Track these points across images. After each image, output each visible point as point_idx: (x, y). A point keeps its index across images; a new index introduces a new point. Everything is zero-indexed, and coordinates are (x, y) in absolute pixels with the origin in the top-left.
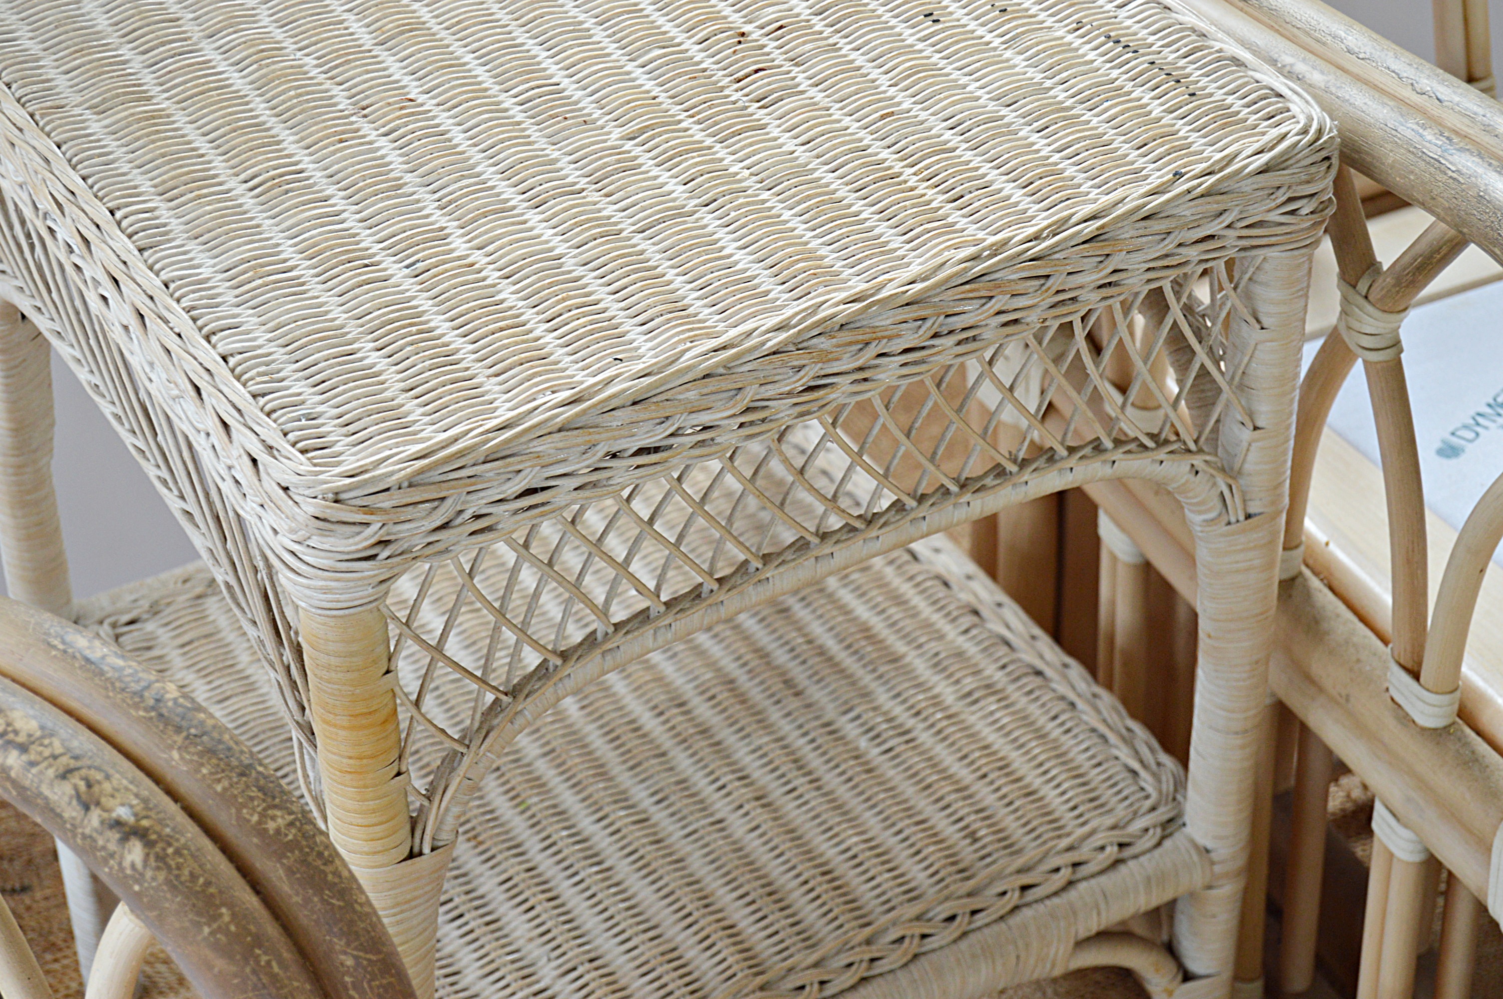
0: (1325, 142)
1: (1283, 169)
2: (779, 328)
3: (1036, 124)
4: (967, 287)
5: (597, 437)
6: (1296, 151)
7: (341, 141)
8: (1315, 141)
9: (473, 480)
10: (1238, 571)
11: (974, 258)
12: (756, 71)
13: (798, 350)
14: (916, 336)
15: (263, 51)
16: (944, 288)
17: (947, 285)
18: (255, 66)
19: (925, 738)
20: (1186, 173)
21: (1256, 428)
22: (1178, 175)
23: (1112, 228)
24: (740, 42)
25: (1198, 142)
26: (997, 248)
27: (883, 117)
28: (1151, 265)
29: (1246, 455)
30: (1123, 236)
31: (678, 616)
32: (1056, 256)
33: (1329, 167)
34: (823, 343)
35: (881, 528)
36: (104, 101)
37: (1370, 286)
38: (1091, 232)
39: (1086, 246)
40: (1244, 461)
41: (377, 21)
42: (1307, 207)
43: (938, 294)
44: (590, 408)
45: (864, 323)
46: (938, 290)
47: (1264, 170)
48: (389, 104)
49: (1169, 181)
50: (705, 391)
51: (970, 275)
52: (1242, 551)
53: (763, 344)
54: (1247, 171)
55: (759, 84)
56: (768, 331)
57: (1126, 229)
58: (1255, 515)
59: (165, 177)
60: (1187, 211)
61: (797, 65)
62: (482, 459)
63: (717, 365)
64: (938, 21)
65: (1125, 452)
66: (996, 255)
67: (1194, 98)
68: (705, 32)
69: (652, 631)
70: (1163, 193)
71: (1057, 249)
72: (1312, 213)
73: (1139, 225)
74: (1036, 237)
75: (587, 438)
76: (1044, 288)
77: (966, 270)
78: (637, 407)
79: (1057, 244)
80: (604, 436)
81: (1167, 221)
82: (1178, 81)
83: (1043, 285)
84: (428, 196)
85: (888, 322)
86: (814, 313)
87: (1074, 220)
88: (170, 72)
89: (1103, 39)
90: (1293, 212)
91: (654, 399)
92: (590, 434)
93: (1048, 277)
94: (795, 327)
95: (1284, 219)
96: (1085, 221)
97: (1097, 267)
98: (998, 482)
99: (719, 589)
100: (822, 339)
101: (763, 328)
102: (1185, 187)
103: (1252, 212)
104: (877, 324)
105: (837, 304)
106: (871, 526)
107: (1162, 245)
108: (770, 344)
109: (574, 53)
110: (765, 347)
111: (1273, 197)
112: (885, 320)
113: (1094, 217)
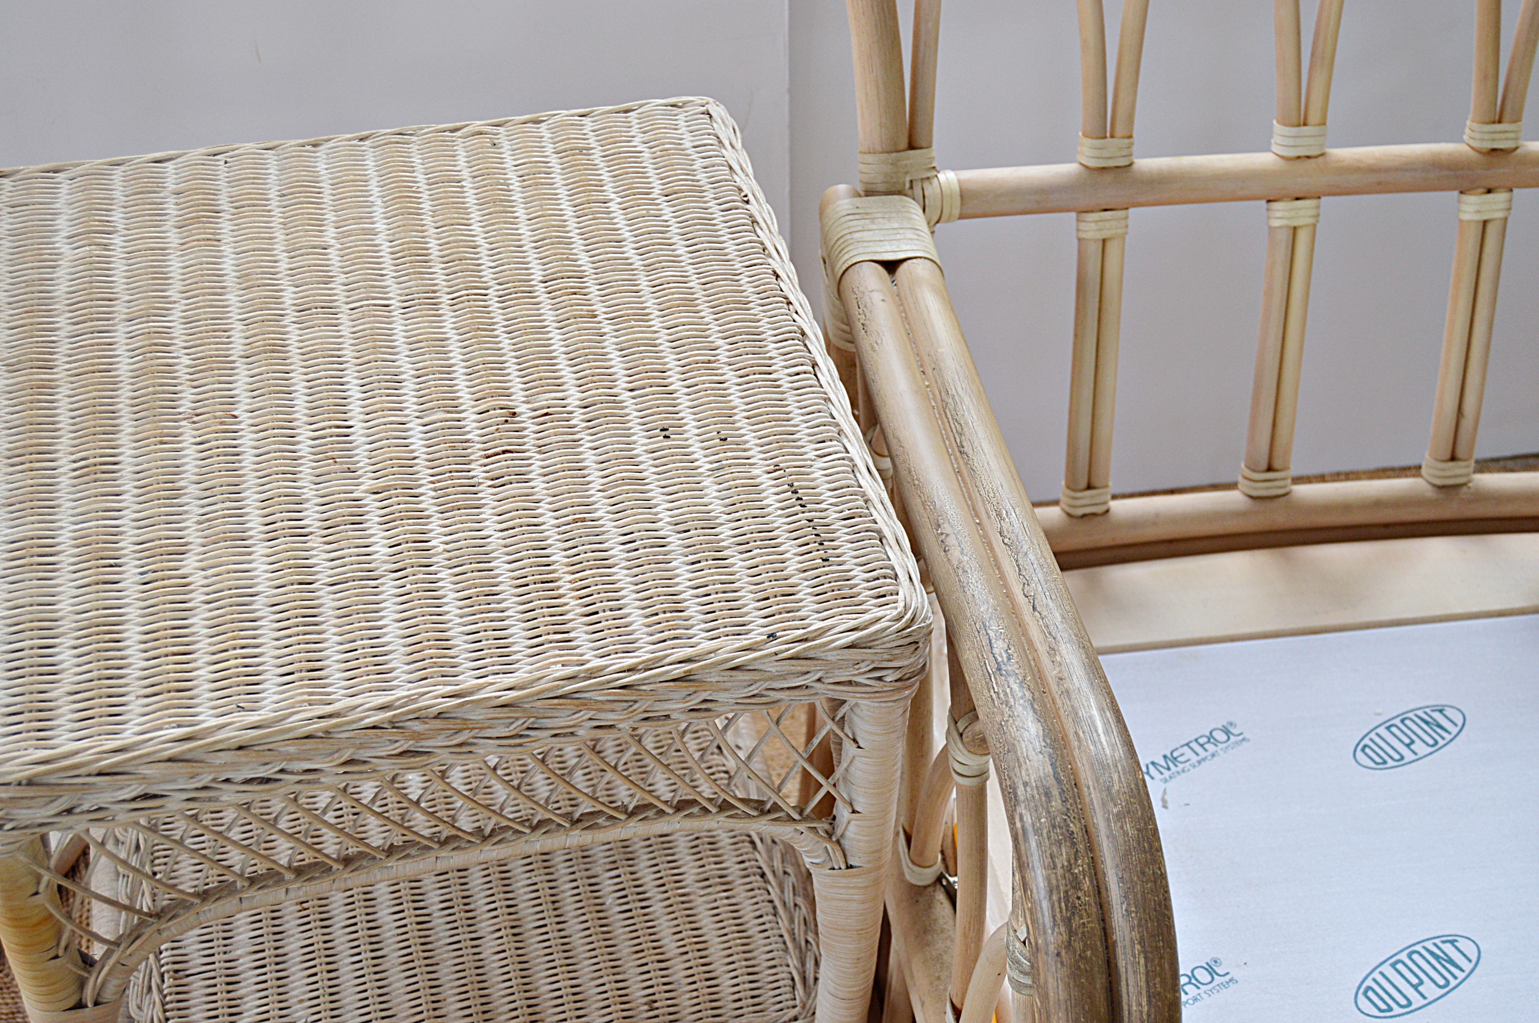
0: (913, 631)
1: (870, 648)
2: (382, 708)
3: (691, 557)
4: (556, 701)
5: (200, 770)
6: (884, 634)
7: (162, 443)
8: (903, 629)
9: (85, 787)
10: (840, 900)
11: (571, 678)
12: (504, 452)
13: (393, 728)
14: (507, 730)
15: (155, 344)
16: (536, 698)
17: (540, 697)
18: (140, 357)
19: (657, 908)
20: (780, 637)
21: (854, 812)
22: (772, 636)
23: (701, 672)
24: (506, 421)
25: (809, 605)
26: (592, 674)
27: (575, 521)
28: (738, 701)
29: (847, 826)
30: (709, 680)
31: (305, 884)
32: (644, 688)
33: (916, 649)
34: (417, 726)
35: (494, 844)
36: (19, 362)
37: (966, 727)
38: (679, 673)
39: (672, 684)
40: (846, 828)
41: (254, 336)
42: (891, 677)
43: (530, 702)
44: (201, 746)
45: (459, 715)
46: (530, 699)
47: (852, 646)
48: (215, 417)
49: (762, 641)
50: (304, 747)
51: (560, 692)
52: (844, 887)
53: (362, 719)
54: (833, 645)
55: (501, 464)
56: (370, 709)
57: (712, 675)
58: (856, 867)
59: (18, 444)
60: (772, 668)
61: (539, 452)
62: (96, 772)
63: (317, 730)
64: (669, 437)
65: (728, 817)
66: (590, 678)
67: (826, 563)
68: (485, 406)
69: (284, 890)
70: (755, 650)
71: (646, 682)
72: (896, 681)
73: (723, 673)
74: (631, 670)
75: (190, 770)
76: (631, 709)
77: (558, 687)
78: (240, 752)
79: (645, 679)
80: (206, 770)
81: (752, 673)
82: (821, 544)
83: (631, 706)
84: (196, 509)
85: (482, 717)
86: (415, 701)
87: (668, 660)
88: (82, 347)
89: (786, 487)
90: (880, 679)
91: (256, 748)
92: (193, 767)
93: (636, 702)
94: (395, 709)
95: (868, 682)
96: (680, 662)
97: (684, 698)
98: (608, 824)
99: (343, 869)
100: (416, 722)
101: (367, 706)
102: (773, 650)
103: (837, 674)
104: (470, 717)
105: (436, 697)
106: (485, 843)
107: (746, 690)
108: (367, 721)
109: (380, 401)
110: (362, 723)
111: (857, 667)
112: (476, 715)
113: (688, 660)
